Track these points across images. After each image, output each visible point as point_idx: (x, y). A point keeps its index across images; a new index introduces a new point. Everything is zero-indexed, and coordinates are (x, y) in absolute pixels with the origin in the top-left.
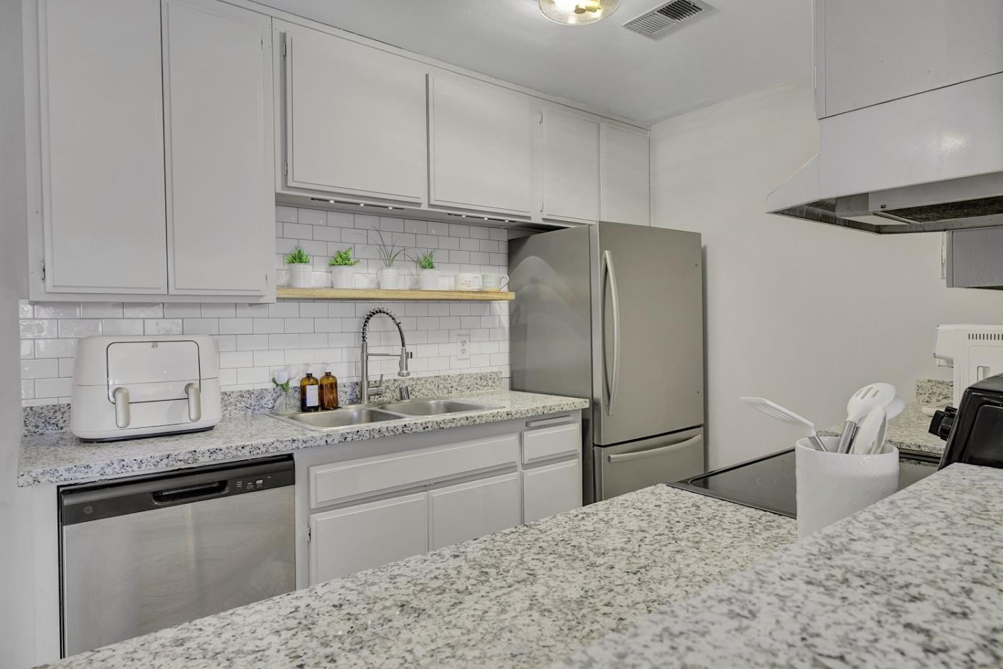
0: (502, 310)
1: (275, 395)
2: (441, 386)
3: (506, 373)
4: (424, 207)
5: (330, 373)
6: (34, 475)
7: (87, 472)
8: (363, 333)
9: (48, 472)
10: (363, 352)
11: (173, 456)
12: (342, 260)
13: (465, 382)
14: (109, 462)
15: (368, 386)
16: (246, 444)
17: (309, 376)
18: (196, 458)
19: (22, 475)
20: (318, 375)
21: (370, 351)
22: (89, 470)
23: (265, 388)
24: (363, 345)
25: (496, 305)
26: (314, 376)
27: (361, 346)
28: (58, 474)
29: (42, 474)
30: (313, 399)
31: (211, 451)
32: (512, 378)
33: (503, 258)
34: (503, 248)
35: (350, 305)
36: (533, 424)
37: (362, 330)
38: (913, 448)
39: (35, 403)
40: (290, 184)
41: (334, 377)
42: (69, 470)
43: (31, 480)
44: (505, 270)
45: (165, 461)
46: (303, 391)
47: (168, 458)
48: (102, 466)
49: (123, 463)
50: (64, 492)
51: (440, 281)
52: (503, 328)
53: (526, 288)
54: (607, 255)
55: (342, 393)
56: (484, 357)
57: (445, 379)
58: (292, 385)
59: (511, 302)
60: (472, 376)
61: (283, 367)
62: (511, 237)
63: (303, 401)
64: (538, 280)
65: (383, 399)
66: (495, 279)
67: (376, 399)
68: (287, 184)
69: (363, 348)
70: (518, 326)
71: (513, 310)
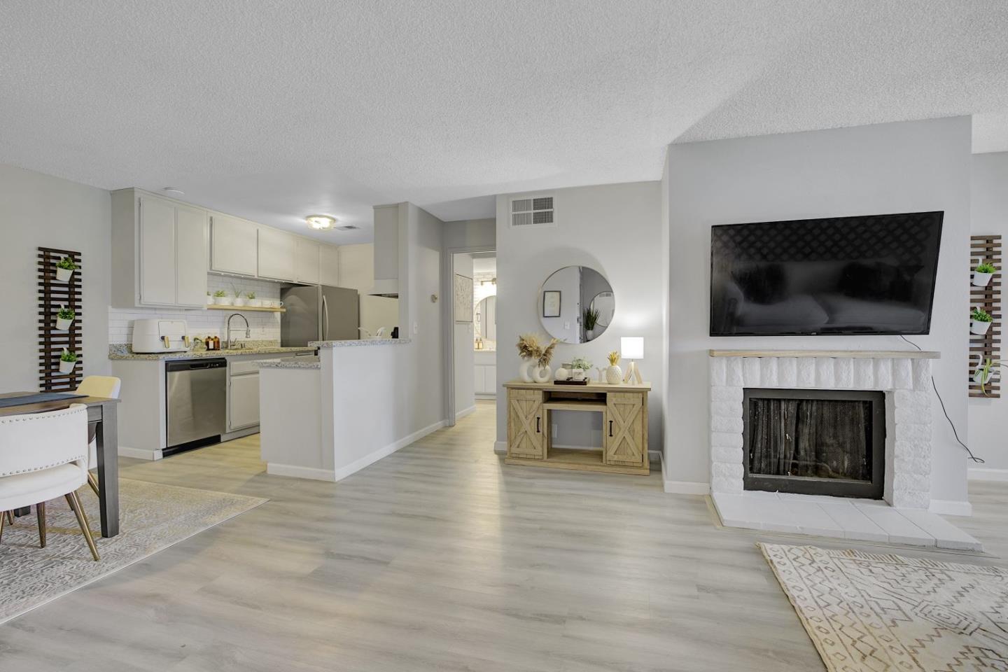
0: (278, 316)
3: (280, 341)
4: (256, 277)
5: (217, 337)
8: (228, 323)
10: (228, 330)
12: (219, 294)
13: (264, 343)
15: (231, 343)
17: (209, 338)
20: (213, 337)
21: (231, 330)
24: (229, 326)
25: (275, 313)
26: (211, 337)
30: (211, 346)
32: (282, 342)
33: (279, 295)
34: (279, 291)
35: (221, 312)
37: (228, 321)
39: (114, 343)
40: (213, 269)
41: (218, 339)
44: (279, 300)
46: (207, 344)
51: (256, 304)
52: (278, 322)
53: (289, 308)
54: (324, 297)
55: (220, 344)
56: (271, 334)
57: (256, 341)
58: (204, 341)
59: (281, 313)
60: (267, 341)
61: (199, 334)
62: (282, 287)
63: (208, 347)
64: (292, 305)
65: (235, 347)
66: (276, 304)
67: (233, 347)
68: (211, 268)
69: (228, 328)
70: (285, 322)
71: (283, 316)
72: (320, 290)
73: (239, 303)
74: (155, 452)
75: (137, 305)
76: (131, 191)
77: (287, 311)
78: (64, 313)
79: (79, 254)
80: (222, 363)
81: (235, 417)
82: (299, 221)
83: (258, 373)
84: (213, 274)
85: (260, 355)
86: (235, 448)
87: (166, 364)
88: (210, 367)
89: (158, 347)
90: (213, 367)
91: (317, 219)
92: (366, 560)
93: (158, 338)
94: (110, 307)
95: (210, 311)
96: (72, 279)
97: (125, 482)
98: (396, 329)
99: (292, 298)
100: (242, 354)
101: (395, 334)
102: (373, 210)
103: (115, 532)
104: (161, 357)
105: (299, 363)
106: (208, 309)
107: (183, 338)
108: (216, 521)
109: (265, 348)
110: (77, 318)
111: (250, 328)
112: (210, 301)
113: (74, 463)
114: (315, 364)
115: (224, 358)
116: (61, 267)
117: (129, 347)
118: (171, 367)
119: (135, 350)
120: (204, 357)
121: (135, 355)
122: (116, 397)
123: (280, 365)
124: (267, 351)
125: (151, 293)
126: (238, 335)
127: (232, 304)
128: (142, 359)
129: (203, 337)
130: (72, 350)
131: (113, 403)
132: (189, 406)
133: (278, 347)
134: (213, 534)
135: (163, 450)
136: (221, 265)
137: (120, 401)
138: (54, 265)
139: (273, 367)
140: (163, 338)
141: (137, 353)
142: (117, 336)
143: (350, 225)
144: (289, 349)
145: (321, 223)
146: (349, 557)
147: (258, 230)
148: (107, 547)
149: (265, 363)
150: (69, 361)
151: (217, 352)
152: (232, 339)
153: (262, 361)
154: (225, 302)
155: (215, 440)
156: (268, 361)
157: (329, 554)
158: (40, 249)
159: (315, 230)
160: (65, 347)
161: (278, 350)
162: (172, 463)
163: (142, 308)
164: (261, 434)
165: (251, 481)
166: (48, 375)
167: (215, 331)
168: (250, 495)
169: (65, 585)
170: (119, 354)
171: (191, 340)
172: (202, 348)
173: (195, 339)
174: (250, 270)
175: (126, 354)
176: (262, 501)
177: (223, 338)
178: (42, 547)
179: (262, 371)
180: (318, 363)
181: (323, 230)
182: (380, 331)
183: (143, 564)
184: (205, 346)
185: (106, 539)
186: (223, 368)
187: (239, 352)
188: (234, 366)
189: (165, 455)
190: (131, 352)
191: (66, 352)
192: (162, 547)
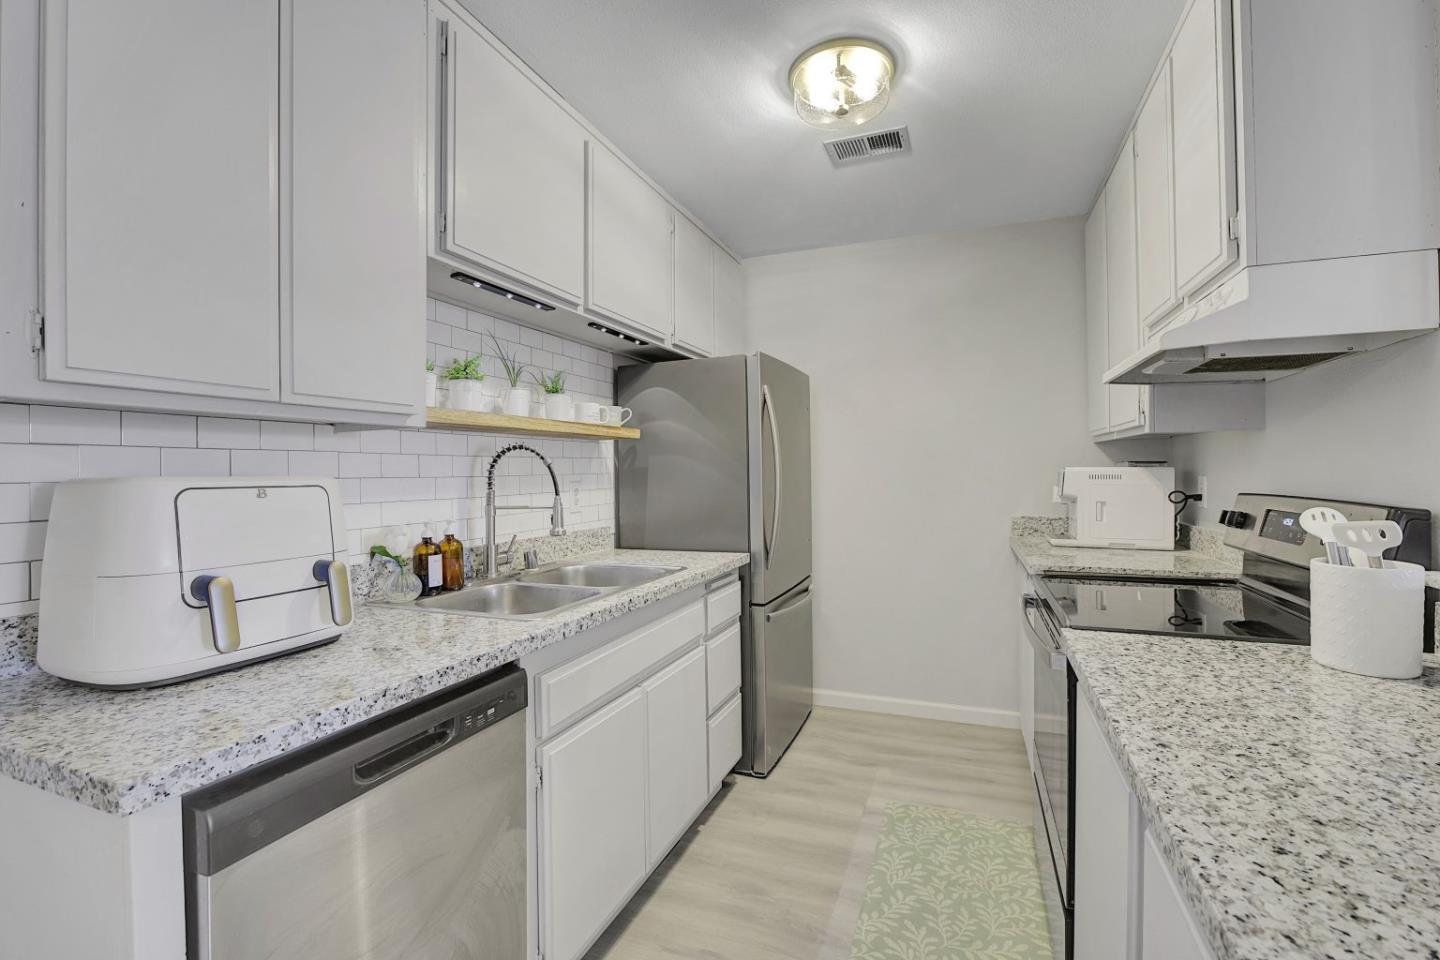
0: (607, 451)
1: (372, 574)
2: (557, 548)
3: (613, 529)
4: (581, 311)
5: (453, 536)
6: (155, 780)
7: (259, 751)
8: (490, 478)
9: (185, 768)
10: (488, 504)
11: (392, 692)
12: (461, 372)
14: (294, 722)
15: (497, 554)
16: (481, 654)
17: (427, 542)
18: (423, 688)
19: (131, 788)
20: (438, 539)
21: (497, 504)
22: (262, 745)
23: (358, 563)
24: (489, 494)
25: (602, 445)
26: (434, 540)
27: (485, 495)
28: (204, 768)
29: (173, 775)
30: (435, 578)
31: (441, 673)
32: (617, 537)
33: (608, 389)
36: (714, 586)
37: (488, 473)
38: (1120, 572)
40: (450, 249)
41: (458, 541)
42: (224, 755)
43: (149, 794)
45: (381, 702)
46: (421, 566)
47: (384, 696)
48: (284, 734)
49: (318, 719)
52: (609, 473)
54: (765, 387)
56: (592, 510)
59: (618, 440)
60: (583, 534)
61: (389, 529)
62: (623, 362)
63: (424, 579)
65: (511, 569)
66: (602, 411)
67: (504, 571)
68: (441, 246)
69: (490, 499)
70: (628, 475)
71: (625, 452)
73: (520, 404)
77: (635, 434)
93: (171, 591)
95: (433, 433)
99: (654, 392)
106: (425, 425)
107: (321, 571)
126: (520, 522)
127: (497, 410)
129: (404, 546)
133: (609, 551)
147: (586, 144)
151: (456, 595)
152: (502, 538)
154: (476, 399)
172: (401, 588)
177: (474, 537)
184: (414, 580)
186: (520, 718)
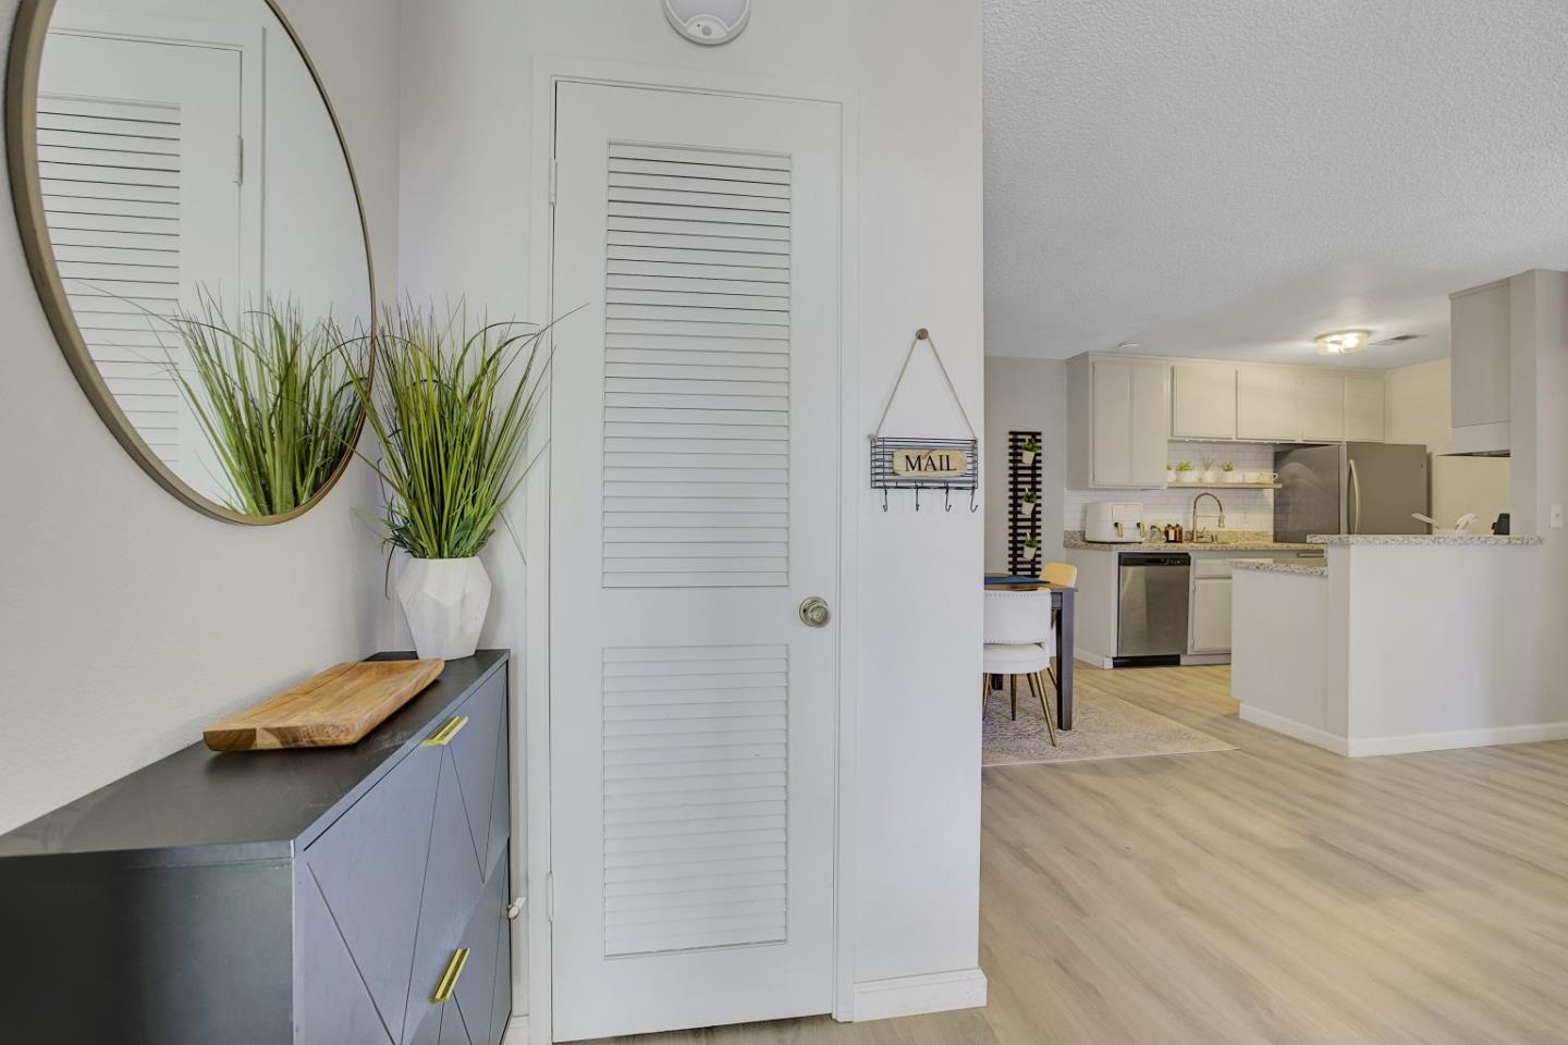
0: (1269, 495)
3: (1271, 533)
4: (1234, 440)
12: (1181, 468)
13: (1246, 536)
17: (1169, 526)
20: (1174, 525)
21: (1197, 517)
23: (1150, 527)
24: (1195, 510)
25: (1266, 491)
26: (1171, 525)
27: (1193, 510)
30: (1172, 537)
32: (1275, 535)
33: (1271, 464)
34: (1271, 457)
35: (1185, 491)
37: (1194, 504)
39: (1069, 529)
40: (1175, 434)
44: (1272, 470)
46: (1167, 533)
50: (1120, 555)
51: (1234, 477)
52: (1269, 505)
53: (1287, 482)
54: (1352, 462)
55: (1184, 534)
56: (1258, 522)
57: (1235, 533)
58: (1163, 529)
59: (1275, 490)
60: (1249, 533)
61: (1157, 520)
62: (1278, 450)
63: (1168, 538)
64: (1293, 477)
65: (1203, 540)
66: (1266, 476)
67: (1200, 540)
68: (1172, 434)
69: (1194, 515)
70: (1281, 505)
71: (1278, 495)
72: (1344, 449)
73: (1210, 477)
74: (1106, 659)
75: (1091, 486)
76: (1085, 356)
77: (1284, 486)
78: (1027, 496)
79: (1039, 434)
80: (1184, 559)
81: (1200, 634)
82: (1304, 346)
83: (1230, 578)
84: (1174, 441)
85: (1236, 552)
86: (1198, 676)
87: (1120, 556)
88: (1170, 564)
89: (1108, 534)
90: (1173, 564)
91: (1336, 338)
92: (1379, 870)
93: (1111, 525)
94: (1065, 491)
95: (1171, 490)
96: (1035, 461)
97: (1079, 682)
98: (1505, 518)
99: (1292, 467)
100: (1211, 550)
101: (1502, 526)
102: (1449, 302)
103: (1069, 728)
104: (1114, 546)
105: (1292, 566)
106: (1169, 488)
107: (1138, 525)
108: (1169, 749)
109: (1247, 542)
110: (1038, 501)
111: (1224, 514)
112: (1171, 476)
113: (1039, 644)
114: (1319, 569)
115: (1187, 554)
116: (1027, 449)
117: (1083, 534)
118: (1126, 560)
119: (1088, 538)
120: (1162, 551)
121: (1089, 545)
122: (1073, 586)
123: (1262, 567)
124: (1249, 547)
125: (1105, 472)
126: (1207, 523)
127: (1200, 480)
128: (1095, 549)
129: (1162, 526)
130: (1034, 535)
131: (1071, 591)
132: (1143, 611)
133: (1269, 542)
134: (1164, 763)
135: (1114, 659)
136: (1185, 429)
137: (1077, 590)
138: (1020, 447)
139: (1253, 570)
140: (1116, 525)
141: (1090, 542)
142: (1072, 523)
143: (1403, 334)
144: (1285, 546)
145: (1344, 341)
146: (1351, 856)
147: (1237, 372)
148: (1063, 738)
149: (1241, 563)
150: (1031, 546)
151: (1179, 544)
152: (1199, 528)
153: (1236, 560)
154: (1190, 477)
155: (1173, 661)
156: (1246, 560)
157: (1315, 838)
158: (1011, 433)
159: (1333, 356)
160: (1028, 531)
161: (1266, 546)
162: (1123, 676)
163: (1095, 489)
164: (1233, 665)
165: (1215, 720)
166: (1015, 559)
167: (1176, 517)
168: (1212, 734)
169: (1031, 757)
170: (1073, 541)
171: (1147, 528)
172: (1161, 539)
173: (1153, 527)
174: (1226, 431)
175: (1080, 542)
176: (1227, 747)
177: (1187, 527)
178: (1013, 719)
179: (1237, 574)
180: (1324, 568)
181: (1348, 353)
182: (1462, 520)
183: (1094, 765)
184: (1164, 537)
185: (1061, 731)
186: (1186, 567)
187: (1208, 546)
188: (1199, 566)
189: (1116, 666)
190: (1084, 540)
191: (1029, 537)
192: (1110, 755)
